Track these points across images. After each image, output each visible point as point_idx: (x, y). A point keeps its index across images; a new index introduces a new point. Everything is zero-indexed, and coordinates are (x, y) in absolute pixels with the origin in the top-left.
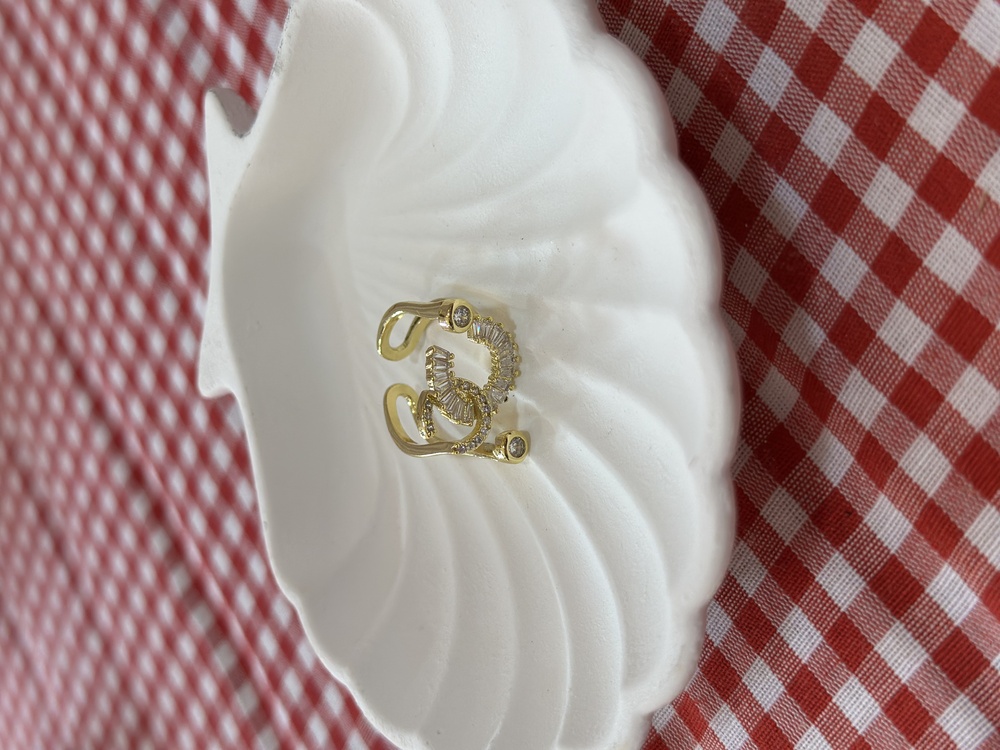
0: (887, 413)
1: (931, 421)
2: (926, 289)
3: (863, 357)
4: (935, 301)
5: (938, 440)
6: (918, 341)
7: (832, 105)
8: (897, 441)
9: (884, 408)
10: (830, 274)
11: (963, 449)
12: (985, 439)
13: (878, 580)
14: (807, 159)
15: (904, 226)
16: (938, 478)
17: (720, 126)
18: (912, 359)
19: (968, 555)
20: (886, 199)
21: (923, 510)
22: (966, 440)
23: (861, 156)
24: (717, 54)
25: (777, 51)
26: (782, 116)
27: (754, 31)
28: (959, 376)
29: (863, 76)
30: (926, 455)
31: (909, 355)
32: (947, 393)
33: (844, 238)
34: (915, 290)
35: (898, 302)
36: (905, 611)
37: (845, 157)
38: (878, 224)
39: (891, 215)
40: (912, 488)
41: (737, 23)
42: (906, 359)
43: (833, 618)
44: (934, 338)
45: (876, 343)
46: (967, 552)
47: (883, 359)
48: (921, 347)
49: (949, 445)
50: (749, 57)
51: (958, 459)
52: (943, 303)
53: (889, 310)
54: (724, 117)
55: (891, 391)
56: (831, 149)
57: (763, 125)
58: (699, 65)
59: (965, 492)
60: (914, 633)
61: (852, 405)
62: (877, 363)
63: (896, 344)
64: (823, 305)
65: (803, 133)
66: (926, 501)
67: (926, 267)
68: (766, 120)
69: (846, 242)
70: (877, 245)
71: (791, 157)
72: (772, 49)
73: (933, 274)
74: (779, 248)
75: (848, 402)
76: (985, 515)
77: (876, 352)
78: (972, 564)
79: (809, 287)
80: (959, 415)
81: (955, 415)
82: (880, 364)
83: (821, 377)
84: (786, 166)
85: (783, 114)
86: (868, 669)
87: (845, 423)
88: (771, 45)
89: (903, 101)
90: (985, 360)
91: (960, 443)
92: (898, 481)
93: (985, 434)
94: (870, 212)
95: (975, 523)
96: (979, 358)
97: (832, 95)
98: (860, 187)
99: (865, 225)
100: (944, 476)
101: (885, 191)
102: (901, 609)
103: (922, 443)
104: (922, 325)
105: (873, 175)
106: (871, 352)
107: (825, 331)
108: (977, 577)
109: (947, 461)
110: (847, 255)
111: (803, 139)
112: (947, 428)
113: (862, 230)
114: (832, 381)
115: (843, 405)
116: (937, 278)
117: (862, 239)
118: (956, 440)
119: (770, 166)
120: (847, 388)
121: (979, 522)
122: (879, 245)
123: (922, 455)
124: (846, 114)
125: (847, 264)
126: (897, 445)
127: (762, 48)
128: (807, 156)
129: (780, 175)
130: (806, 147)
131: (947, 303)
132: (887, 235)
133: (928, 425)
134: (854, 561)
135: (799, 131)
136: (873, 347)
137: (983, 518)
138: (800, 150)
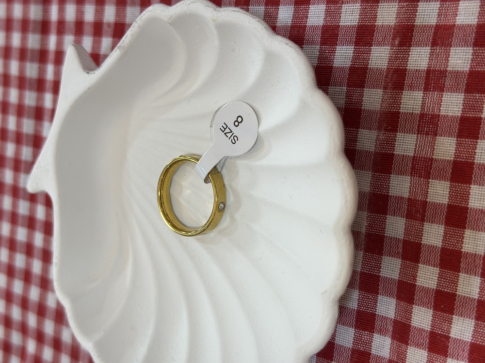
17: (475, 273)
54: (481, 274)
74: (444, 332)
84: (481, 321)
119: (476, 313)
129: (475, 320)
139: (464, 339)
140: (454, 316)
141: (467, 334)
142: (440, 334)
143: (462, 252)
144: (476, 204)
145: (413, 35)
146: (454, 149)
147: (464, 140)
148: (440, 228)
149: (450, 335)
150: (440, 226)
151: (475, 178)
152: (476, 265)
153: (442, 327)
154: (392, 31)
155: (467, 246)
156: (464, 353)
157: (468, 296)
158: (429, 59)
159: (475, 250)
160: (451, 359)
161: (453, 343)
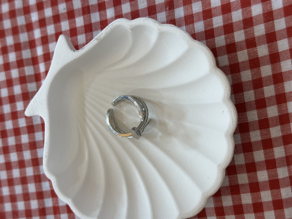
1: (231, 176)
2: (250, 156)
4: (250, 159)
5: (230, 179)
6: (241, 162)
15: (254, 143)
20: (254, 136)
22: (235, 183)
23: (256, 125)
24: (242, 81)
25: (254, 93)
27: (253, 85)
28: (243, 173)
29: (268, 113)
32: (238, 174)
34: (248, 155)
35: (243, 154)
37: (253, 123)
38: (250, 138)
39: (253, 139)
41: (251, 80)
42: (236, 163)
44: (244, 164)
46: (219, 199)
48: (241, 164)
49: (231, 182)
50: (248, 88)
51: (231, 185)
53: (240, 154)
54: (234, 93)
56: (251, 119)
58: (236, 79)
67: (253, 153)
68: (242, 102)
69: (240, 136)
72: (254, 91)
73: (253, 155)
78: (218, 201)
85: (247, 104)
89: (272, 124)
93: (240, 185)
96: (249, 174)
97: (259, 111)
98: (251, 130)
104: (244, 161)
105: (254, 131)
108: (218, 204)
109: (229, 184)
111: (247, 112)
112: (233, 179)
124: (259, 116)
127: (252, 90)
128: (245, 115)
131: (252, 161)
132: (250, 142)
135: (247, 110)
145: (173, 4)
147: (208, 40)
154: (164, 5)
158: (184, 12)
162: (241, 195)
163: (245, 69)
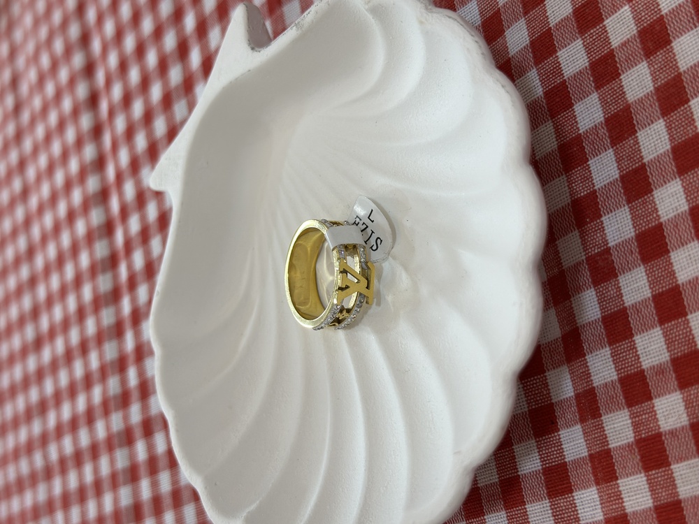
0: (612, 385)
1: (637, 407)
2: (681, 332)
3: (618, 345)
4: (682, 343)
5: (634, 420)
6: (657, 358)
7: (684, 184)
8: (609, 404)
9: (612, 381)
10: (624, 283)
11: (647, 435)
12: (663, 438)
13: (549, 470)
14: (650, 206)
15: (688, 286)
16: (622, 441)
17: (605, 148)
18: (648, 366)
19: (614, 493)
20: (686, 263)
21: (601, 451)
22: (652, 431)
23: (686, 228)
24: (627, 101)
25: (667, 127)
26: (648, 170)
27: (660, 105)
28: (669, 393)
30: (622, 423)
31: (647, 362)
32: (656, 398)
33: (646, 268)
34: (673, 329)
35: (659, 328)
36: (555, 497)
37: (675, 221)
38: (673, 274)
39: (683, 274)
40: (602, 436)
41: (651, 92)
42: (643, 363)
43: (511, 474)
44: (667, 362)
45: (631, 342)
46: (613, 491)
47: (629, 354)
48: (657, 362)
49: (639, 428)
50: (647, 118)
51: (641, 439)
52: (686, 347)
53: (650, 329)
54: (611, 144)
55: (623, 375)
56: (669, 210)
57: (634, 167)
58: (611, 100)
59: (633, 459)
60: (553, 512)
61: (593, 366)
62: (624, 354)
63: (643, 351)
64: (609, 297)
65: (656, 188)
66: (606, 447)
67: (688, 320)
68: (637, 165)
69: (646, 271)
70: (665, 286)
71: (641, 198)
72: (664, 123)
73: (690, 327)
74: (601, 247)
75: (591, 363)
76: (638, 478)
77: (627, 347)
78: (612, 499)
79: (606, 282)
80: (656, 415)
81: (653, 413)
82: (626, 356)
83: (583, 337)
84: (634, 201)
85: (650, 168)
86: (516, 514)
87: (582, 373)
88: (665, 121)
90: (690, 395)
91: (647, 431)
92: (595, 426)
93: (665, 435)
94: (672, 264)
95: (629, 479)
96: (687, 392)
97: (688, 178)
98: (674, 245)
99: (663, 269)
100: (625, 442)
101: (688, 258)
102: (553, 495)
103: (623, 415)
104: (666, 351)
105: (687, 244)
106: (624, 345)
107: (601, 314)
108: (611, 507)
109: (633, 435)
110: (641, 279)
111: (654, 192)
112: (644, 417)
113: (660, 271)
114: (589, 345)
115: (587, 362)
116: (691, 330)
117: (656, 276)
118: (645, 427)
119: (625, 195)
120: (596, 355)
121: (631, 480)
122: (665, 287)
123: (620, 422)
124: (690, 196)
125: (638, 284)
126: (607, 406)
127: (659, 119)
128: (651, 204)
129: (628, 204)
130: (654, 198)
131: (688, 348)
132: (674, 284)
133: (633, 408)
134: (542, 451)
135: (654, 186)
136: (627, 344)
137: (635, 479)
138: (649, 198)
139: (626, 237)
140: (603, 219)
141: (627, 229)
142: (598, 252)
143: (581, 134)
144: (571, 70)
146: (526, 30)
147: (531, 13)
148: (548, 126)
149: (609, 245)
150: (547, 124)
151: (558, 43)
152: (601, 138)
153: (596, 241)
155: (582, 124)
156: (633, 256)
157: (608, 181)
159: (593, 121)
160: (623, 276)
161: (616, 253)
162: (672, 467)
163: (631, 63)
